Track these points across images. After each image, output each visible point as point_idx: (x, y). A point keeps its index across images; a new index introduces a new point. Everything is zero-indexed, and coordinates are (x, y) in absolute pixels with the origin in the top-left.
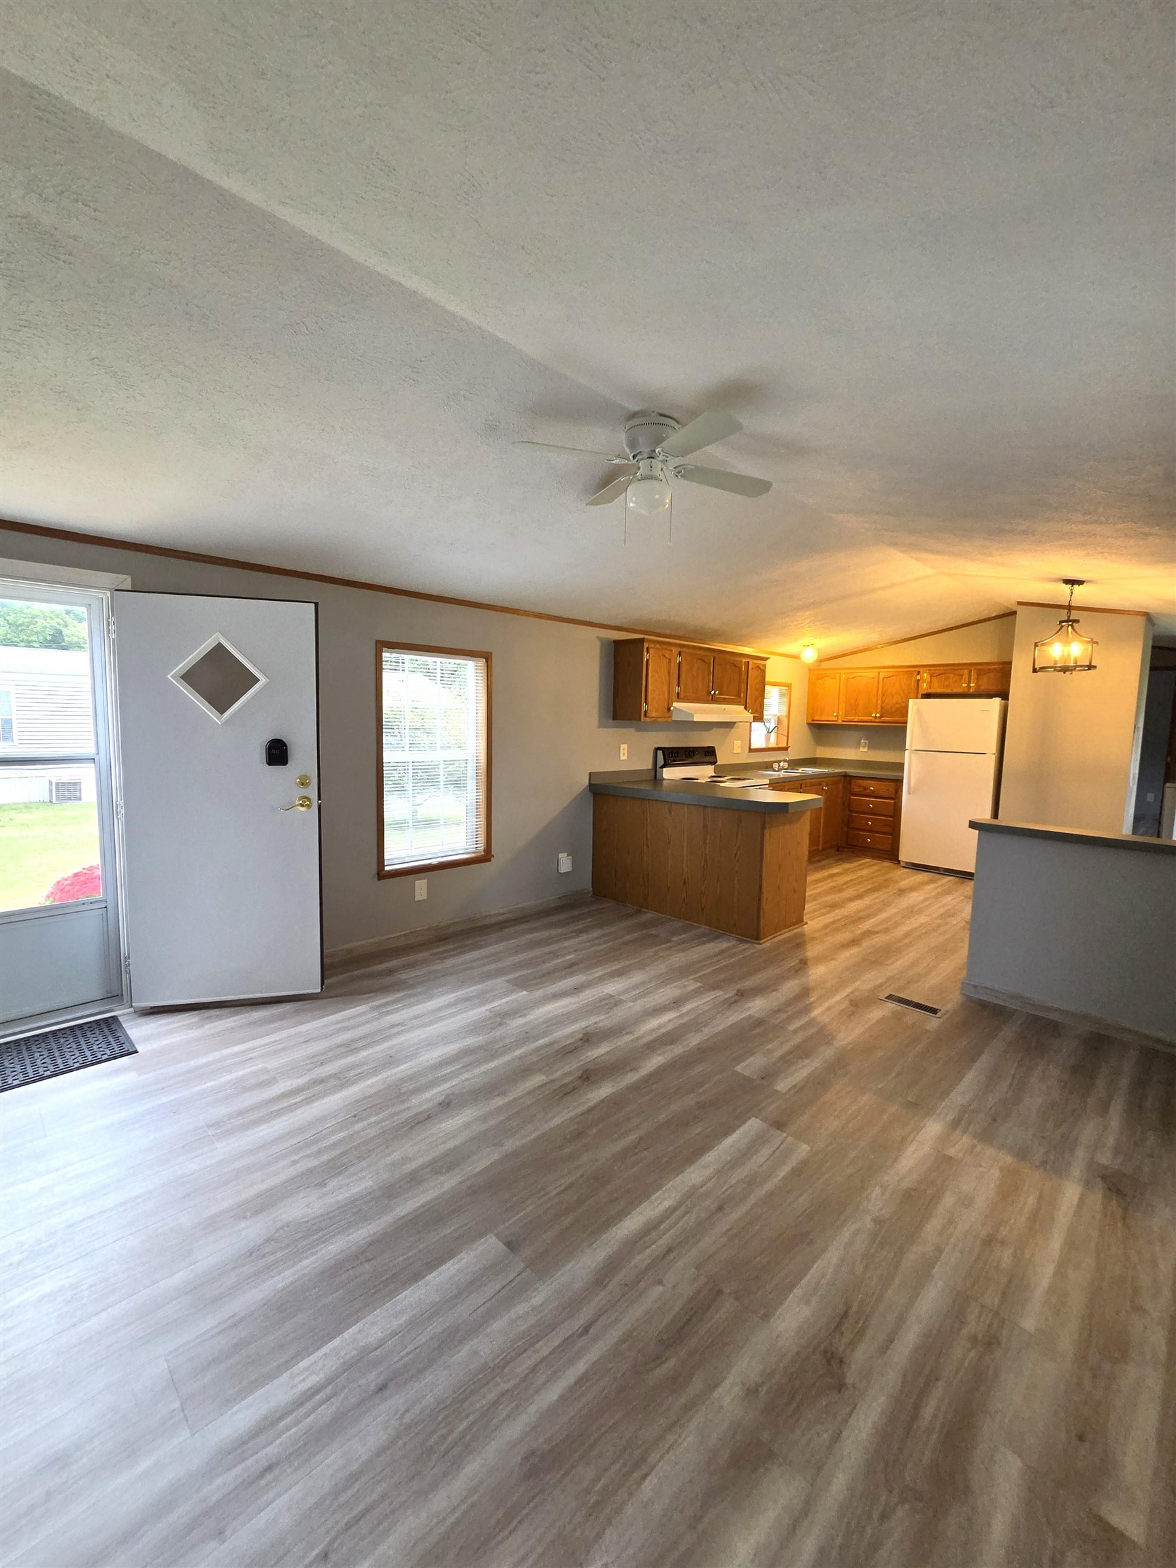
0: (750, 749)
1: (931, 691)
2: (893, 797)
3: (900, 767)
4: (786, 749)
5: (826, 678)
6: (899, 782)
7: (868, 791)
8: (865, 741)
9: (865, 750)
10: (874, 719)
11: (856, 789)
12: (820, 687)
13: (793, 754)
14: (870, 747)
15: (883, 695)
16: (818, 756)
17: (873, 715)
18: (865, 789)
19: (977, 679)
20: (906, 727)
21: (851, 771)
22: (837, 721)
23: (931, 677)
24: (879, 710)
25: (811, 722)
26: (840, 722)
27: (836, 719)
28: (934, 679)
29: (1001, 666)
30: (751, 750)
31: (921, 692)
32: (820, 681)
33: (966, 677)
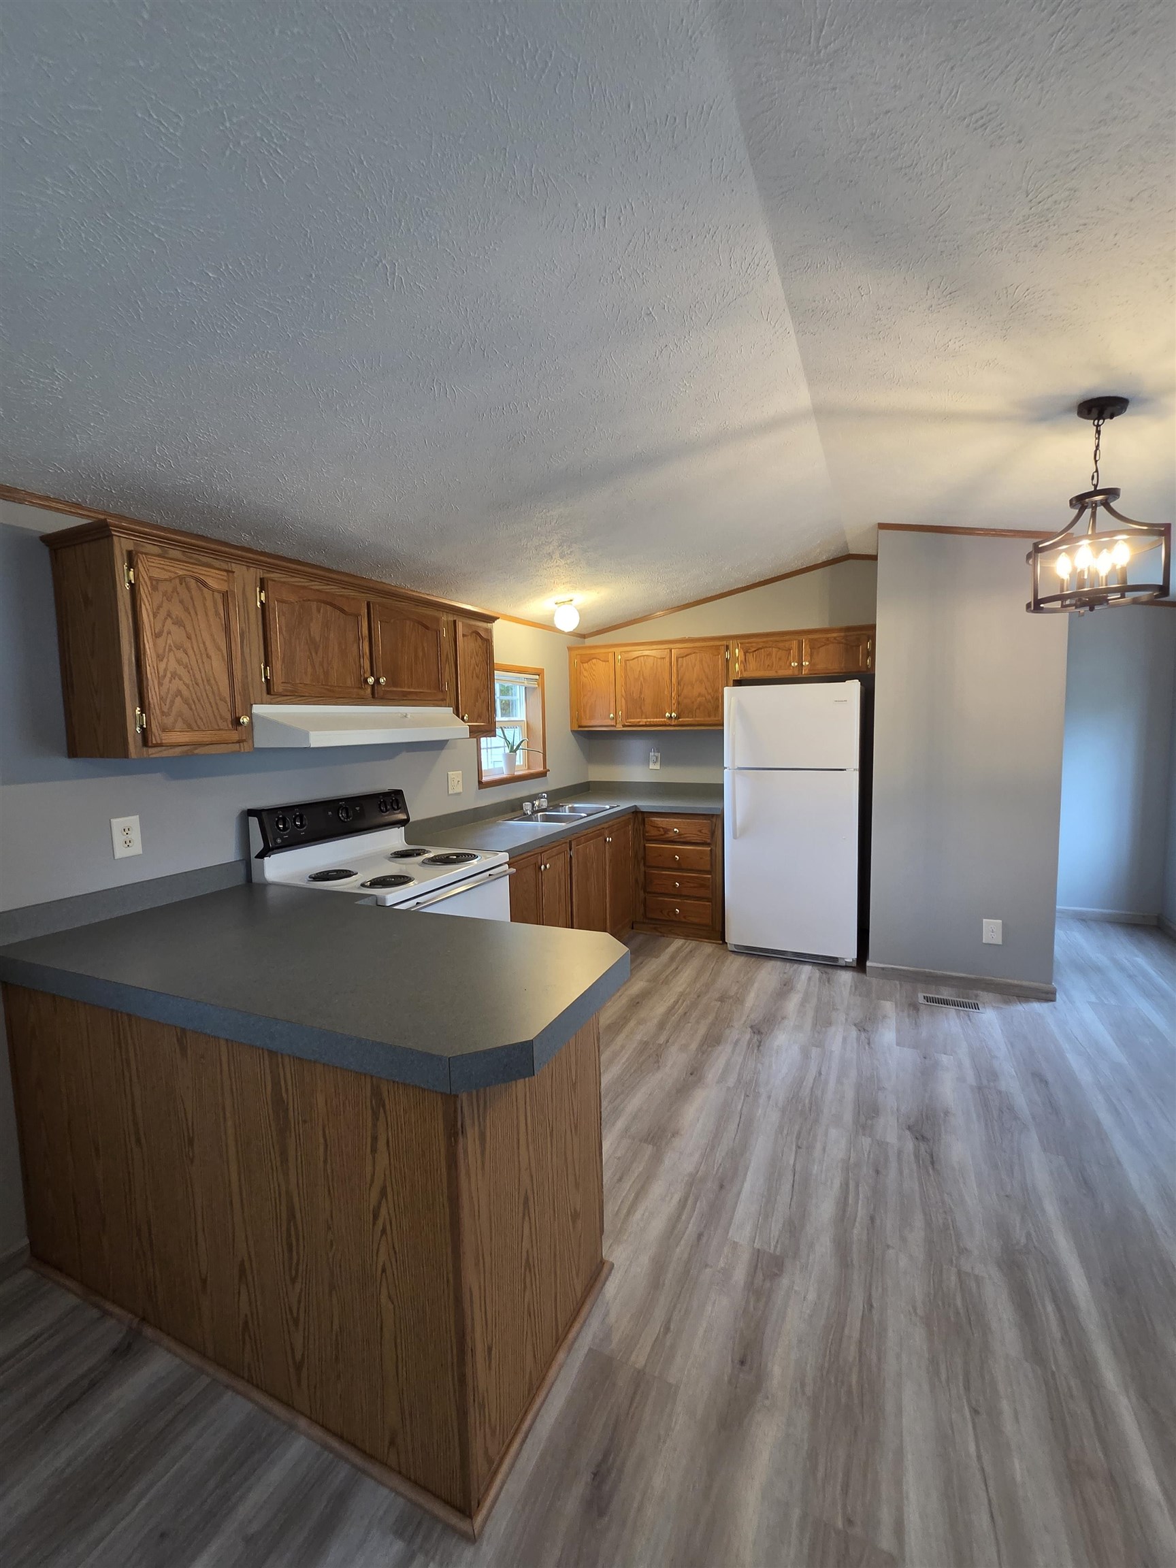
0: (480, 782)
1: (746, 675)
2: (709, 841)
3: (716, 791)
4: (543, 774)
5: (594, 661)
6: (716, 820)
7: (671, 834)
8: (656, 754)
9: (657, 767)
10: (668, 722)
11: (654, 832)
12: (585, 674)
13: (554, 782)
14: (666, 761)
15: (679, 683)
16: (591, 779)
17: (667, 714)
18: (666, 831)
19: (811, 655)
20: (723, 731)
21: (645, 804)
22: (615, 726)
23: (745, 655)
24: (674, 707)
25: (577, 729)
26: (619, 728)
27: (613, 723)
28: (750, 656)
29: (842, 634)
30: (481, 785)
31: (733, 677)
32: (585, 665)
33: (794, 652)
